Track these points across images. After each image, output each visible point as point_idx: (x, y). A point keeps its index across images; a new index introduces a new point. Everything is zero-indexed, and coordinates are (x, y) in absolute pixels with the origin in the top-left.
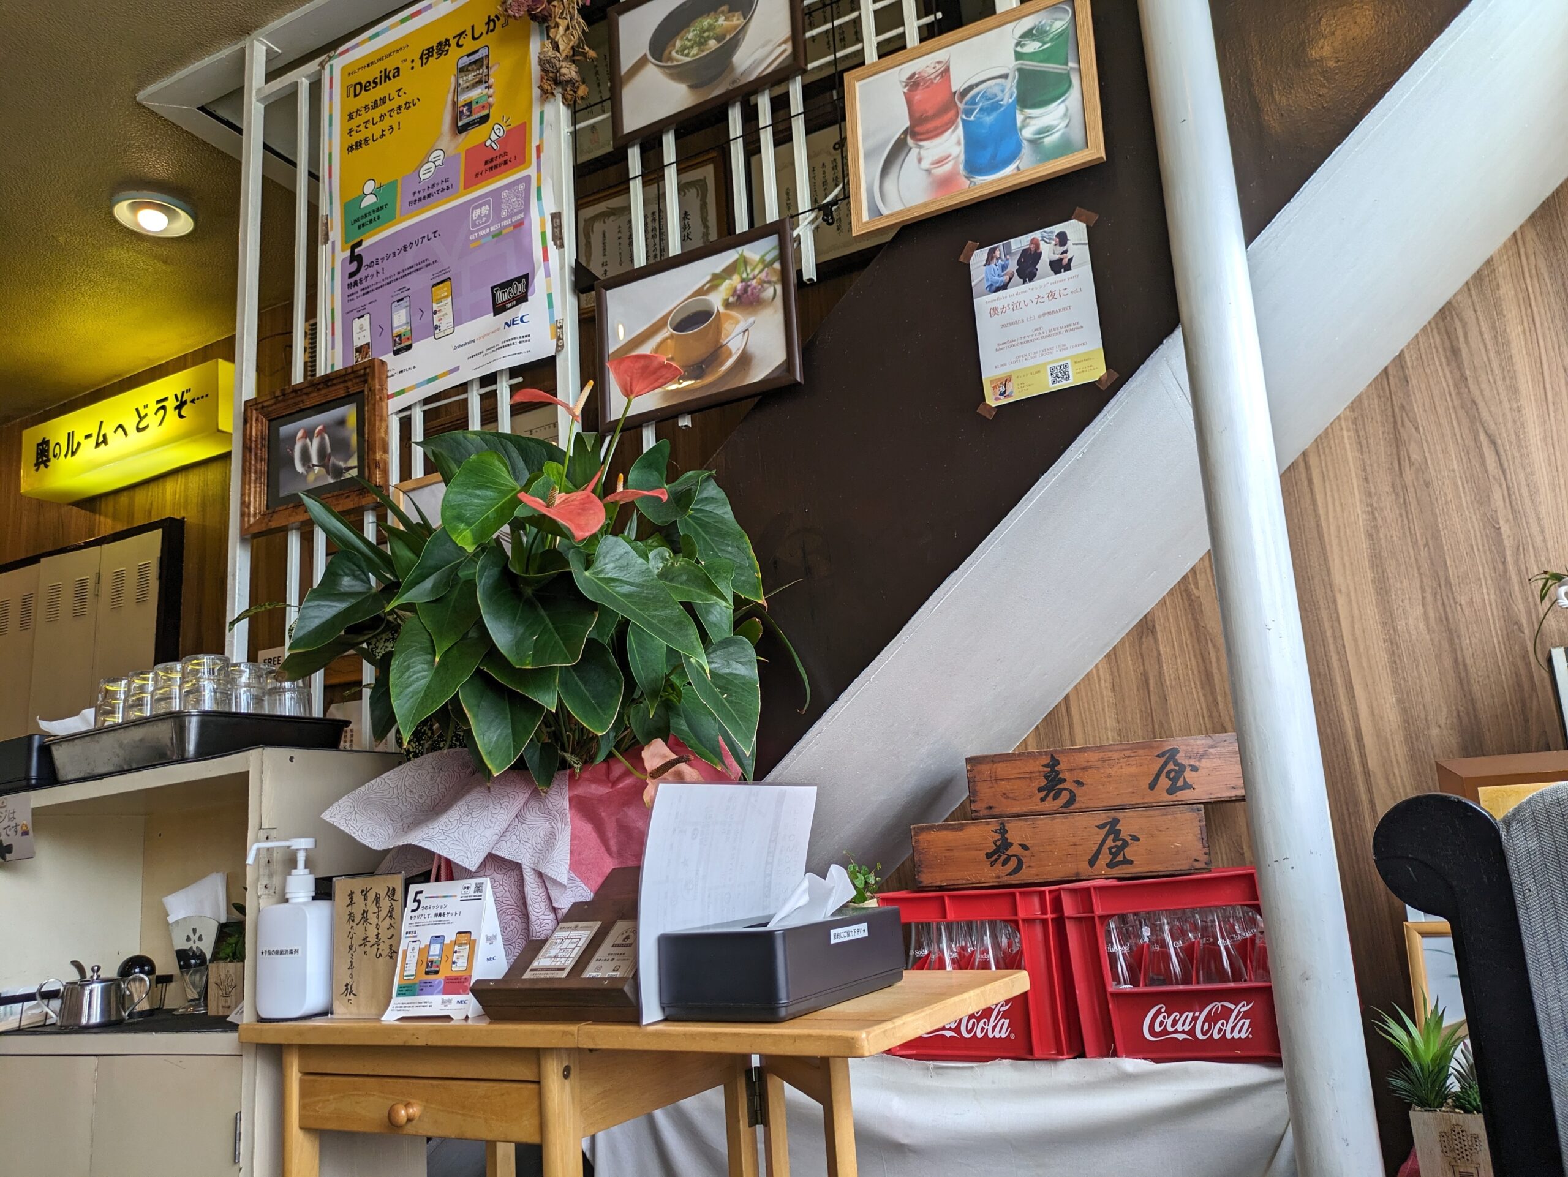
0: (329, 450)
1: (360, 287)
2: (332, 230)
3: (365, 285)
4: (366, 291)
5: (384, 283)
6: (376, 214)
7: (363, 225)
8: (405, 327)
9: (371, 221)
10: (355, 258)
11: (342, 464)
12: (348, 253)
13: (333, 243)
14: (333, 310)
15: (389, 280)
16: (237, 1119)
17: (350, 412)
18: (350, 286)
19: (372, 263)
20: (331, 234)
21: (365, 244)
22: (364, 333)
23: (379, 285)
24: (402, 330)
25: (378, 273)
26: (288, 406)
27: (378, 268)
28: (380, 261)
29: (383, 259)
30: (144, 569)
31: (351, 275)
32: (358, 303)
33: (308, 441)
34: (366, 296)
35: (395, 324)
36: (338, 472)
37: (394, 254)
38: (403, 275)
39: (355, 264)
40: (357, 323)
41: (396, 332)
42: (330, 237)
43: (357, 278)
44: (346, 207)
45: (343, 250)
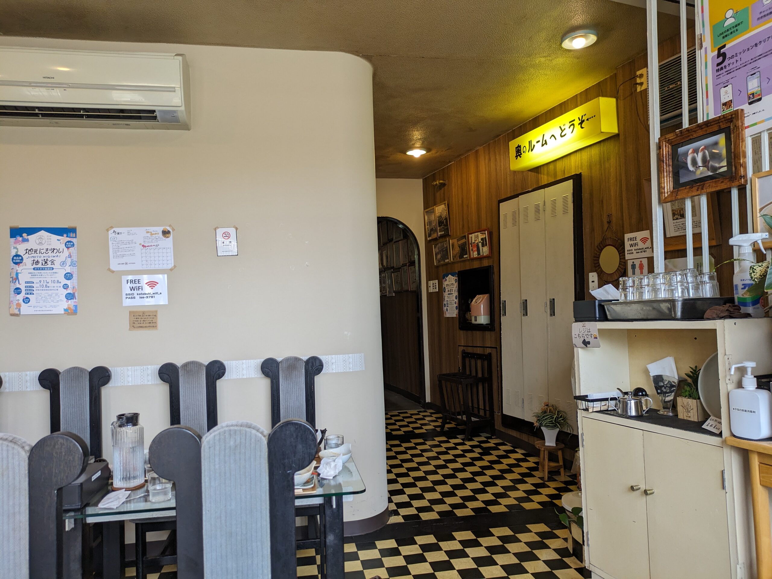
0: (708, 159)
1: (724, 70)
2: (704, 41)
3: (728, 68)
4: (728, 72)
5: (742, 66)
6: (735, 29)
7: (726, 36)
8: (757, 89)
9: (731, 33)
10: (721, 55)
11: (717, 165)
12: (716, 53)
13: (706, 49)
14: (707, 85)
15: (745, 64)
16: (723, 472)
17: (721, 139)
18: (718, 70)
19: (732, 57)
20: (704, 44)
21: (727, 47)
22: (728, 95)
23: (738, 67)
24: (754, 91)
25: (737, 61)
26: (683, 138)
27: (738, 58)
28: (738, 55)
29: (741, 53)
30: (565, 199)
31: (718, 65)
32: (724, 79)
33: (695, 154)
34: (729, 75)
35: (750, 88)
36: (714, 169)
37: (748, 49)
38: (754, 60)
39: (721, 59)
40: (723, 90)
41: (750, 92)
42: (703, 46)
43: (723, 65)
44: (714, 28)
45: (712, 51)
